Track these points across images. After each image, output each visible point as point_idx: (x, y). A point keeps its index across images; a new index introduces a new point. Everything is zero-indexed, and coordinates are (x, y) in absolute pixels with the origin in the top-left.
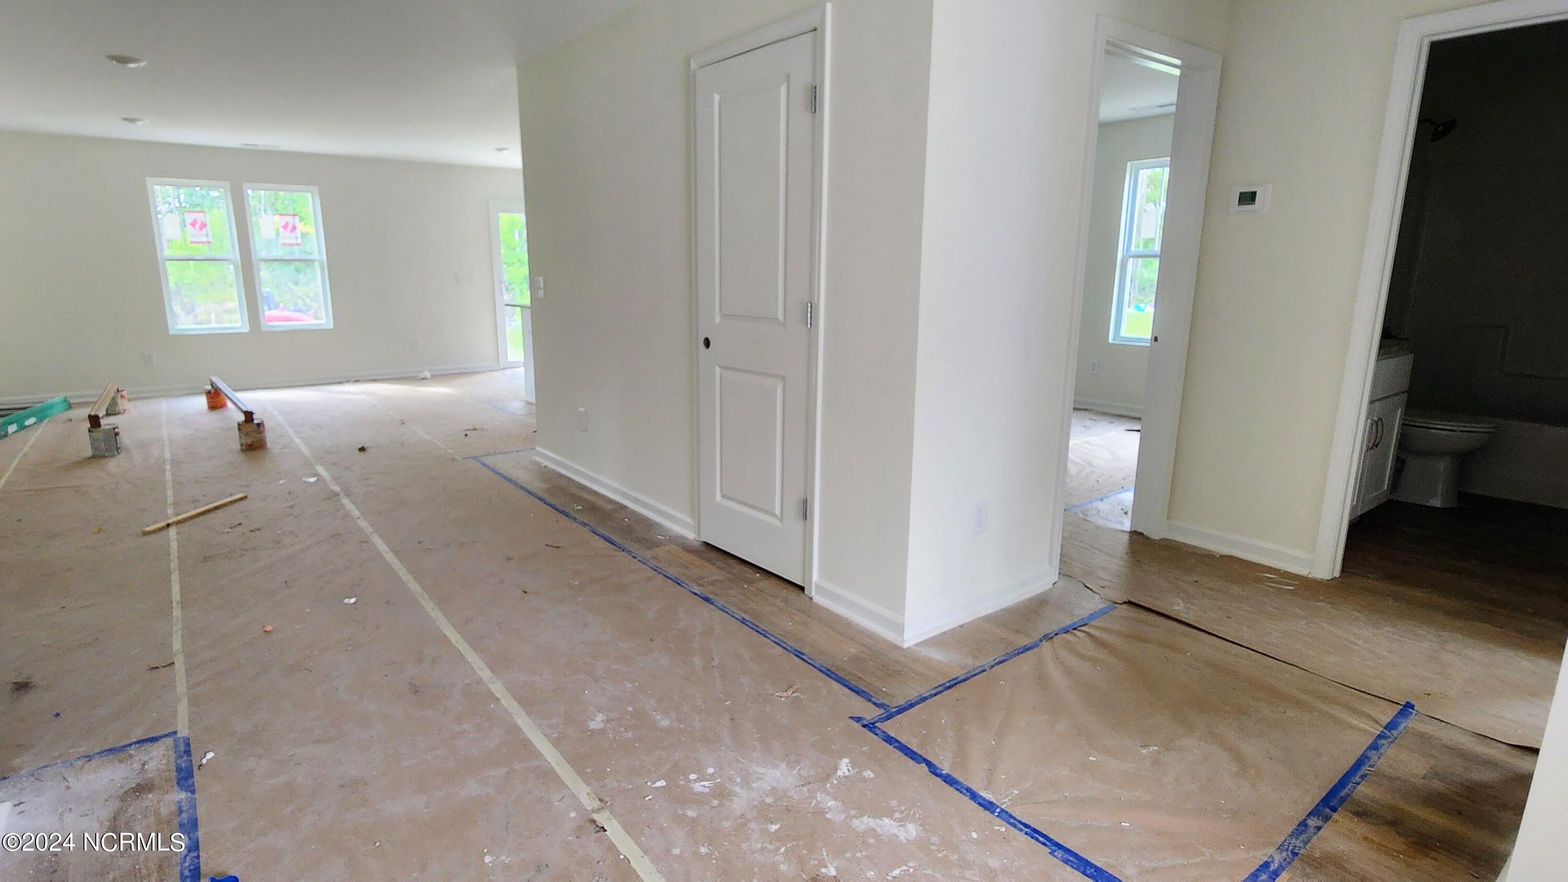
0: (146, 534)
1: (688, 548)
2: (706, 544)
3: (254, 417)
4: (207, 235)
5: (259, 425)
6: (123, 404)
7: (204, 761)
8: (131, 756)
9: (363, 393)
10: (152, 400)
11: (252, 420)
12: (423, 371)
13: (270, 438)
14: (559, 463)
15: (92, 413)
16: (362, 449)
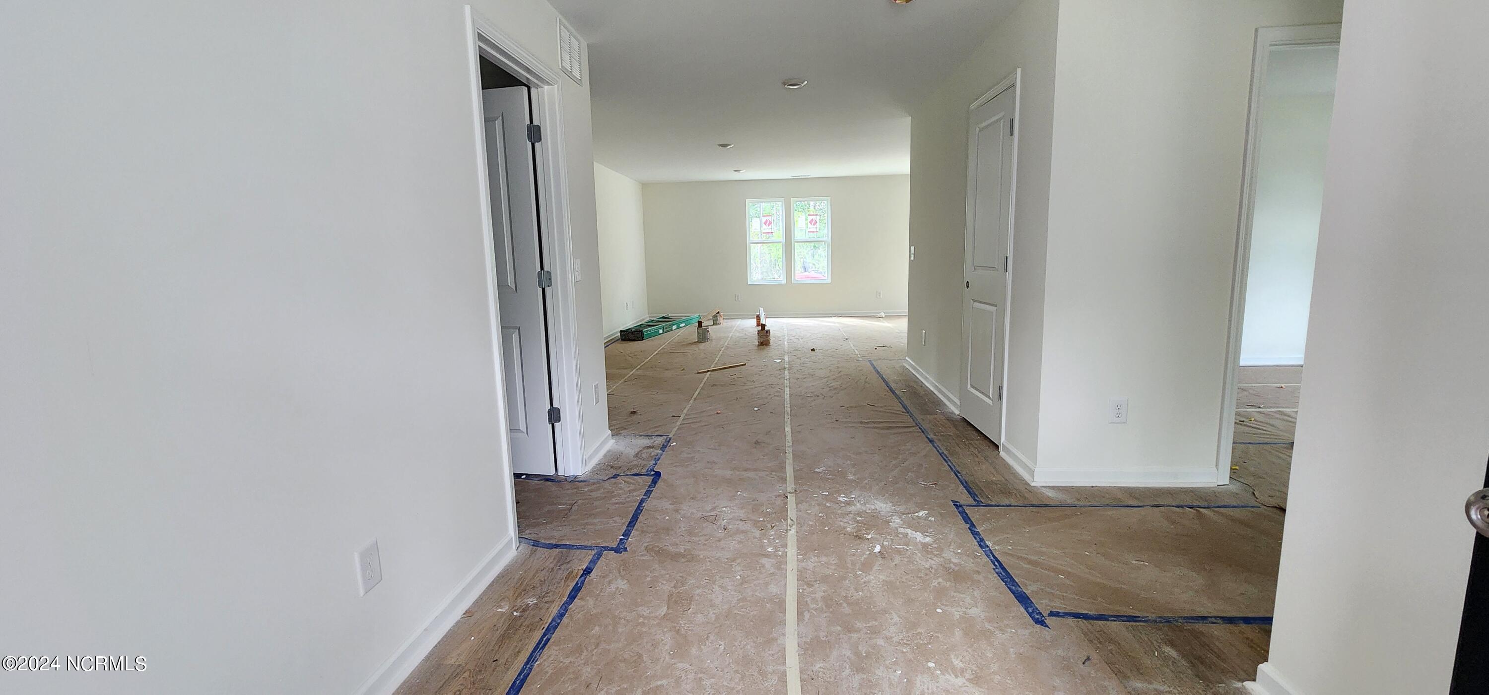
0: (699, 373)
1: (950, 419)
2: (964, 420)
3: (766, 328)
4: (771, 229)
5: (767, 331)
6: (720, 320)
7: (672, 445)
8: (652, 438)
9: (838, 323)
10: (736, 320)
11: (764, 329)
12: (880, 312)
13: (772, 340)
14: (915, 369)
15: (700, 320)
16: (813, 350)
